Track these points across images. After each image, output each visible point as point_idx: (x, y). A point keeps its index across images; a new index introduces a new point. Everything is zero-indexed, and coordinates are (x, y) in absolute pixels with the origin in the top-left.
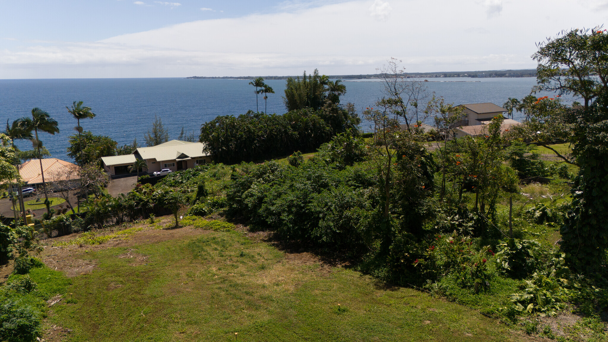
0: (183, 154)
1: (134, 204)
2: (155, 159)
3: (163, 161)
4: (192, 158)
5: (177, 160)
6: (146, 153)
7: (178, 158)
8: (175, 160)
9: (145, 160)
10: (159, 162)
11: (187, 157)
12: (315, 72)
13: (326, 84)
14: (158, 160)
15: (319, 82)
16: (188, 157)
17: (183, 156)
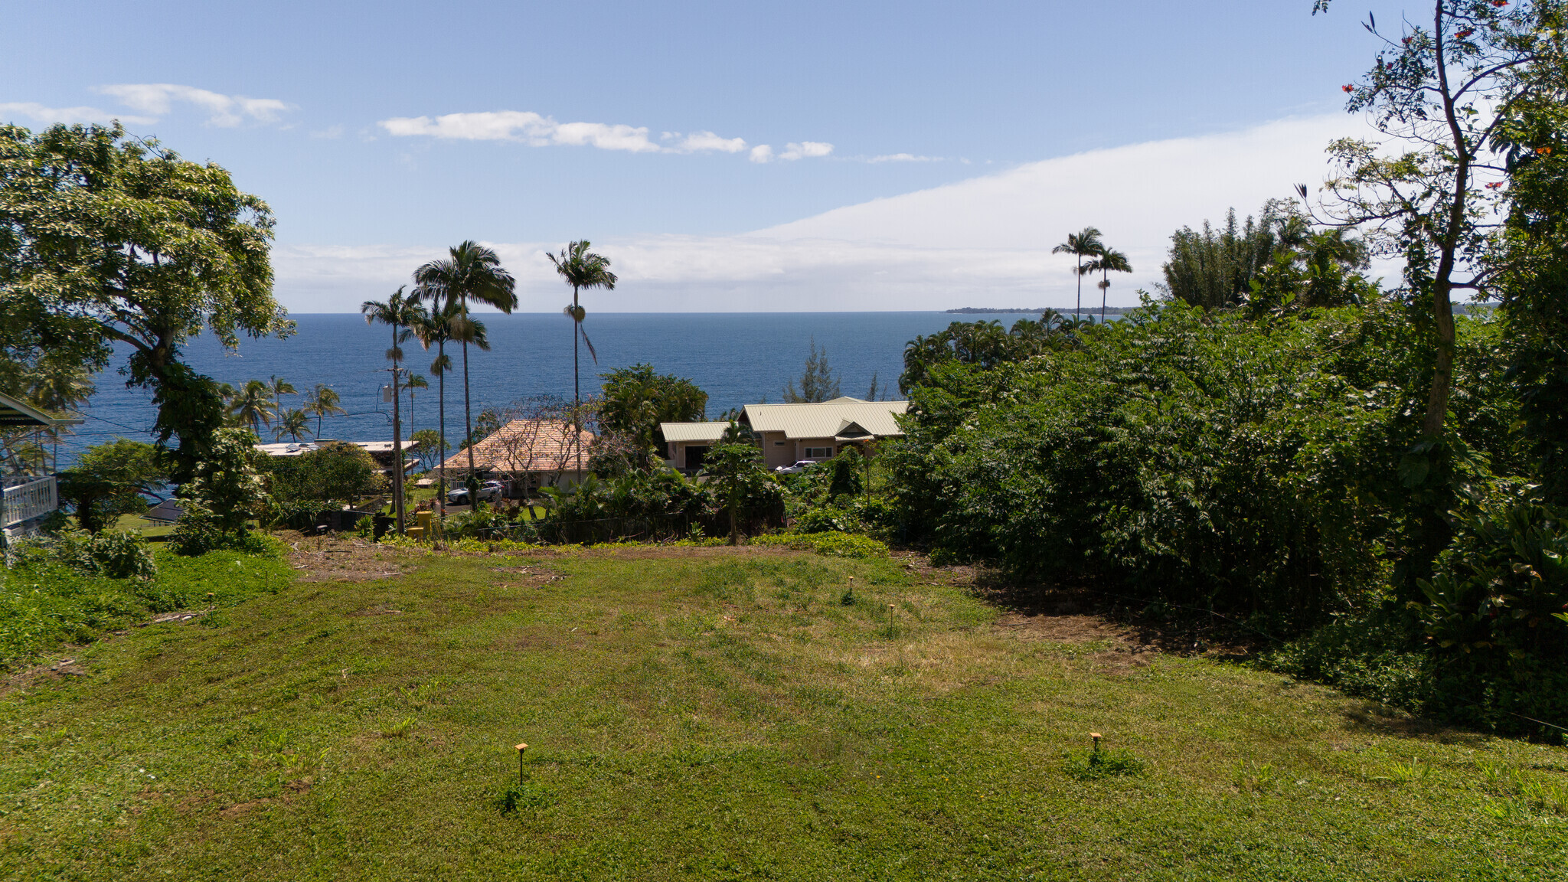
0: (854, 425)
1: (664, 502)
2: (782, 433)
3: (802, 440)
4: (878, 438)
5: (838, 438)
6: (764, 418)
7: (840, 434)
8: (832, 439)
9: (758, 434)
10: (793, 441)
11: (865, 433)
12: (1267, 210)
13: (1298, 242)
14: (790, 435)
15: (1278, 237)
16: (868, 434)
17: (854, 430)
